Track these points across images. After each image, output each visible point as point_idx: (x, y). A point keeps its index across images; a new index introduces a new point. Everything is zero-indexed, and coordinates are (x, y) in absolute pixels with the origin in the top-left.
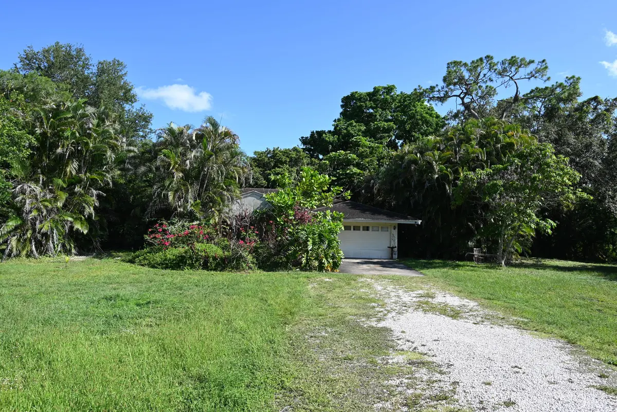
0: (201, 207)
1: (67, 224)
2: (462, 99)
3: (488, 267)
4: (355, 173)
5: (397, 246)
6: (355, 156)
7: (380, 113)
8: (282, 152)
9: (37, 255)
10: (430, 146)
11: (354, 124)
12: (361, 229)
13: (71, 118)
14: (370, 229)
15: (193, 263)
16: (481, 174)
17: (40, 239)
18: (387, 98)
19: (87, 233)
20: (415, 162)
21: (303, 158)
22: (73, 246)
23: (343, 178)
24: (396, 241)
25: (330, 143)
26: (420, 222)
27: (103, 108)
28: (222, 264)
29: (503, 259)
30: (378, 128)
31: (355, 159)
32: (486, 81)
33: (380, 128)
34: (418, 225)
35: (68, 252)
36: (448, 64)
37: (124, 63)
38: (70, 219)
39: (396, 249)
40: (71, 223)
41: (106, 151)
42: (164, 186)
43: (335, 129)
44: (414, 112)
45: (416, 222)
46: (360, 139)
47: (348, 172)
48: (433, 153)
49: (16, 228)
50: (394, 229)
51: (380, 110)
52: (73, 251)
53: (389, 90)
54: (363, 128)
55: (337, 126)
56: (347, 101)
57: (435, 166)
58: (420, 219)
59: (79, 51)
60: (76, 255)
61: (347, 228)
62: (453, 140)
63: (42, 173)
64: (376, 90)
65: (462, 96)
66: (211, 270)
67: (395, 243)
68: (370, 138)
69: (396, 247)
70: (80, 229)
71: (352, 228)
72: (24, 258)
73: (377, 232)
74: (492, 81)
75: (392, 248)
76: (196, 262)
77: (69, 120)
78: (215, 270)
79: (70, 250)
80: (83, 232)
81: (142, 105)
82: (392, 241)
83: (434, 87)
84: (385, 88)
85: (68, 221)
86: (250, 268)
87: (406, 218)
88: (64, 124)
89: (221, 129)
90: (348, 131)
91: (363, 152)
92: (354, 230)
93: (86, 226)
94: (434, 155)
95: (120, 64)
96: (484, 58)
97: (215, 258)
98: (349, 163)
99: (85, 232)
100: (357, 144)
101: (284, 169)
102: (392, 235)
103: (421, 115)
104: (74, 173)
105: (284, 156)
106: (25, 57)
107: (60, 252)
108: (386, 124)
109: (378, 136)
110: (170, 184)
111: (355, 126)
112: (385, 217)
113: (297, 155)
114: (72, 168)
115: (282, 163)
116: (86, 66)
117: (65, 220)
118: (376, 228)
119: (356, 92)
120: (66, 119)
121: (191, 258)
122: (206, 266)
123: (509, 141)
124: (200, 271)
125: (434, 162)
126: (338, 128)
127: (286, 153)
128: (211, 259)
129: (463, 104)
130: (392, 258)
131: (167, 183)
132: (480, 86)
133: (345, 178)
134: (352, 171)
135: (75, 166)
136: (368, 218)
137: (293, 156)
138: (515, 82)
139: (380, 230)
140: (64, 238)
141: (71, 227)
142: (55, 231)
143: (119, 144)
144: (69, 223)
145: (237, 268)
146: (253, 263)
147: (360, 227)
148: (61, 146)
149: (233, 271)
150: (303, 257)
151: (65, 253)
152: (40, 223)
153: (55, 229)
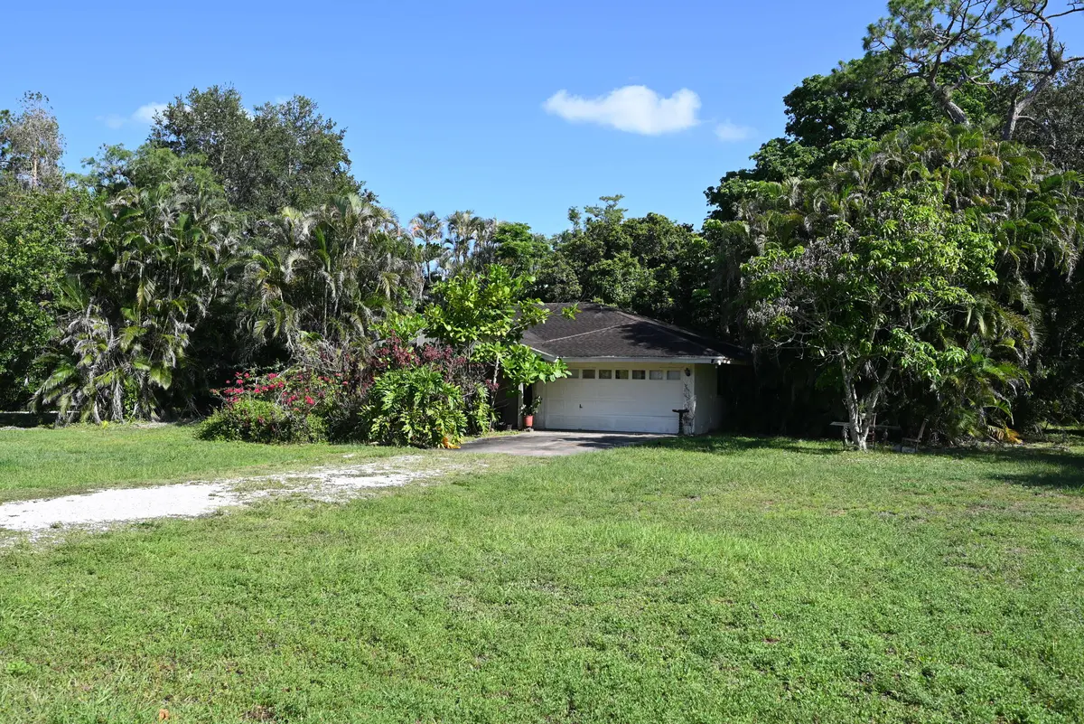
1: (140, 375)
5: (694, 407)
7: (858, 117)
9: (98, 420)
12: (630, 375)
13: (142, 216)
14: (647, 375)
15: (229, 431)
17: (110, 397)
19: (169, 389)
22: (153, 408)
24: (693, 397)
28: (269, 433)
30: (836, 153)
33: (839, 153)
34: (717, 365)
35: (147, 417)
38: (146, 368)
39: (693, 414)
40: (147, 372)
41: (193, 263)
42: (250, 312)
45: (713, 360)
49: (68, 381)
50: (688, 375)
51: (858, 111)
52: (153, 414)
54: (814, 156)
55: (763, 157)
60: (156, 420)
66: (253, 441)
67: (691, 403)
70: (158, 382)
71: (614, 375)
72: (86, 424)
73: (660, 381)
75: (681, 412)
76: (233, 428)
77: (139, 220)
79: (150, 414)
80: (162, 387)
82: (683, 398)
85: (142, 371)
86: (312, 439)
92: (618, 377)
93: (168, 377)
97: (258, 424)
99: (166, 387)
102: (684, 387)
104: (148, 298)
105: (625, 233)
107: (136, 416)
111: (797, 155)
113: (650, 230)
114: (145, 292)
115: (619, 249)
117: (137, 370)
118: (658, 374)
120: (132, 218)
123: (931, 177)
126: (763, 162)
127: (630, 227)
128: (253, 424)
130: (681, 432)
135: (149, 289)
137: (641, 232)
139: (665, 377)
140: (140, 397)
141: (146, 379)
142: (118, 385)
143: (218, 248)
144: (143, 374)
145: (289, 439)
146: (319, 431)
147: (610, 371)
148: (118, 261)
149: (281, 443)
150: (375, 423)
151: (143, 417)
152: (97, 375)
153: (118, 382)
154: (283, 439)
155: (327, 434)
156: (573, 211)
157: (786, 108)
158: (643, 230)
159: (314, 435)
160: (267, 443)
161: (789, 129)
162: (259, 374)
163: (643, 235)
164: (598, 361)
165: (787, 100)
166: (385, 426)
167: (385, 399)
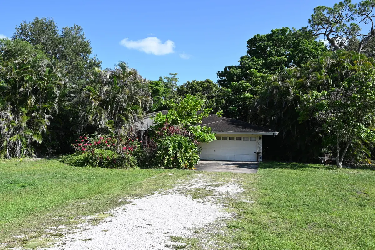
0: (113, 124)
1: (28, 137)
2: (328, 36)
3: (329, 168)
4: (247, 98)
5: (262, 151)
6: (248, 84)
7: (276, 49)
8: (197, 83)
9: (9, 157)
10: (291, 74)
11: (255, 59)
12: (235, 139)
14: (242, 139)
15: (93, 163)
16: (316, 96)
17: (13, 147)
18: (281, 38)
19: (42, 143)
20: (277, 87)
21: (212, 87)
22: (33, 151)
23: (239, 102)
24: (262, 148)
25: (235, 75)
26: (277, 133)
27: (54, 60)
28: (112, 163)
29: (340, 161)
30: (272, 61)
31: (248, 87)
32: (349, 20)
33: (273, 61)
34: (276, 135)
36: (315, 9)
37: (82, 27)
38: (31, 134)
39: (261, 154)
40: (31, 136)
41: (53, 89)
42: (86, 111)
43: (241, 64)
44: (302, 47)
45: (274, 134)
46: (253, 71)
47: (242, 96)
48: (290, 80)
50: (260, 139)
51: (276, 47)
52: (33, 154)
53: (283, 31)
54: (261, 62)
55: (242, 61)
56: (251, 42)
57: (291, 91)
58: (278, 132)
59: (51, 22)
60: (35, 157)
61: (218, 138)
62: (309, 69)
63: (11, 105)
64: (273, 33)
65: (327, 33)
66: (104, 167)
67: (261, 150)
68: (266, 70)
69: (260, 153)
70: (37, 140)
71: (228, 139)
72: (2, 159)
73: (248, 141)
74: (353, 19)
75: (258, 153)
76: (94, 161)
77: (30, 69)
78: (107, 167)
79: (32, 154)
80: (39, 142)
81: (95, 55)
82: (258, 148)
83: (306, 28)
84: (280, 30)
85: (29, 135)
86: (131, 166)
87: (268, 131)
88: (26, 73)
89: (128, 70)
90: (249, 65)
91: (256, 81)
92: (230, 140)
93: (41, 138)
94: (291, 82)
95: (79, 28)
96: (343, 2)
97: (107, 159)
98: (245, 89)
99: (40, 142)
100: (252, 75)
101: (197, 96)
102: (258, 144)
103: (308, 50)
104: (33, 104)
105: (199, 86)
106: (21, 28)
107: (25, 155)
108: (278, 58)
109: (272, 68)
110: (90, 110)
111: (255, 61)
112: (251, 130)
113: (208, 85)
114: (32, 100)
115: (197, 91)
116: (54, 31)
117: (27, 135)
118: (246, 139)
119: (258, 35)
120: (27, 69)
121: (91, 159)
122: (101, 165)
123: (353, 68)
124: (98, 168)
125: (290, 88)
126: (243, 63)
127: (200, 84)
128: (104, 159)
129: (328, 39)
130: (258, 161)
131: (88, 108)
132: (344, 24)
133: (241, 101)
134: (245, 96)
135: (33, 99)
136: (238, 131)
137: (205, 86)
138: (371, 19)
139: (249, 140)
140: (27, 146)
141: (31, 139)
142: (20, 142)
143: (63, 83)
144: (30, 137)
145: (122, 166)
146: (134, 162)
147: (234, 137)
148: (22, 87)
149: (119, 168)
150: (166, 159)
151: (29, 156)
152: (10, 137)
153: (20, 140)
154: (119, 166)
155: (137, 164)
156: (161, 78)
157: (247, 45)
158: (206, 85)
159: (132, 164)
160: (111, 168)
161: (247, 52)
162: (90, 137)
163: (206, 87)
164: (226, 133)
165: (248, 42)
166: (170, 160)
167: (170, 149)
